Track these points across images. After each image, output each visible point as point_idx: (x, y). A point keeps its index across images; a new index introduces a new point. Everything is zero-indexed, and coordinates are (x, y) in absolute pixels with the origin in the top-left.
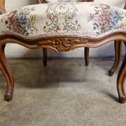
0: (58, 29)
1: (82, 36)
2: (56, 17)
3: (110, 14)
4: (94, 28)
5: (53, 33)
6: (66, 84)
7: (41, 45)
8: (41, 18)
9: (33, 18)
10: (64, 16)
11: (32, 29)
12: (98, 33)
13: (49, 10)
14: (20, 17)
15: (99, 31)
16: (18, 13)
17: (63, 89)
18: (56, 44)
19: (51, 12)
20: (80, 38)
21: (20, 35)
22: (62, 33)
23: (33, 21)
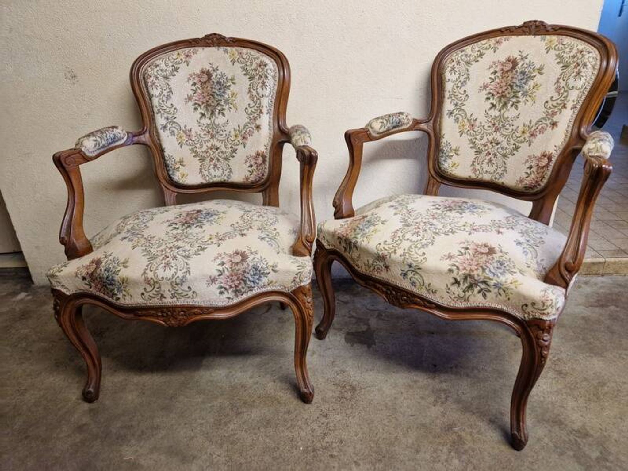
0: (162, 296)
1: (202, 304)
2: (157, 282)
3: (244, 272)
4: (221, 293)
5: (156, 302)
6: (218, 360)
7: (140, 316)
8: (136, 283)
9: (125, 281)
10: (169, 282)
11: (124, 293)
12: (229, 298)
13: (148, 271)
14: (105, 276)
15: (231, 295)
16: (103, 267)
17: (208, 373)
18: (163, 316)
19: (150, 275)
20: (200, 308)
21: (106, 297)
22: (168, 301)
23: (125, 284)
